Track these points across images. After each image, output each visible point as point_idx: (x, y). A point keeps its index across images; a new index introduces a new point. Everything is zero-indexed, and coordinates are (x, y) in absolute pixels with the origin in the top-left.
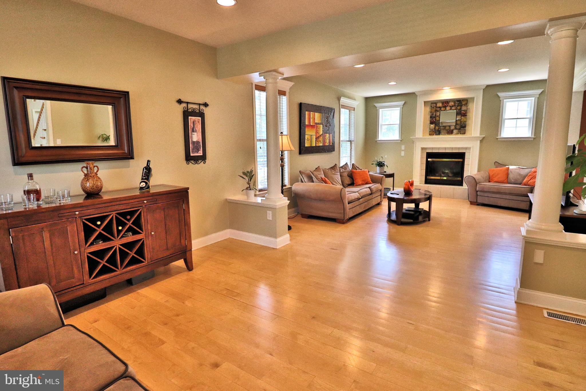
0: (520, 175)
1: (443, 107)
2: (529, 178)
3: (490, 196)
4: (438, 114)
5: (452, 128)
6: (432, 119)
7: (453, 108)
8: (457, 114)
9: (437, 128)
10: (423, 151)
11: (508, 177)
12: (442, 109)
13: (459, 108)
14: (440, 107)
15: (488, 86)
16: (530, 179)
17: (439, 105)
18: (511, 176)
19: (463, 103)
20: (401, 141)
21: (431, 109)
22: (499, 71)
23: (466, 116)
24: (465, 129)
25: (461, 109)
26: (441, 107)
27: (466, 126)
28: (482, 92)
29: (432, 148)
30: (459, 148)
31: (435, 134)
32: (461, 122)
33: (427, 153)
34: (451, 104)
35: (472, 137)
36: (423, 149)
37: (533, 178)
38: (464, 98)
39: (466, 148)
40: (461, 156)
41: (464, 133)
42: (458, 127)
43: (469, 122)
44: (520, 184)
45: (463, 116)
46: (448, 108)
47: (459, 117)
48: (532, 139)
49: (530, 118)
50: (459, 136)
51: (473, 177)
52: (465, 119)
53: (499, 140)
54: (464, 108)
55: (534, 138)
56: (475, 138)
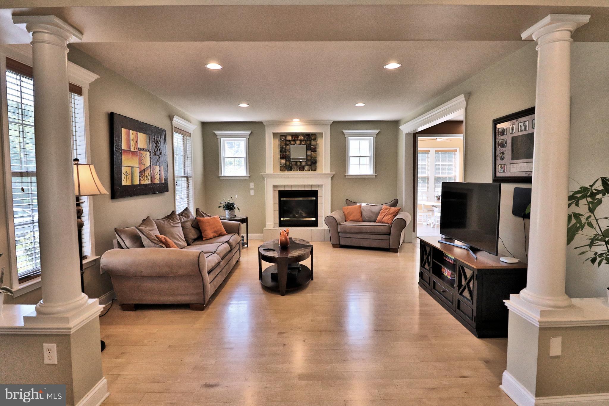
0: (372, 212)
1: (293, 141)
2: (383, 215)
3: (352, 237)
4: (288, 147)
5: (304, 163)
6: (282, 153)
7: (303, 143)
8: (308, 149)
9: (288, 163)
10: (275, 189)
11: (361, 215)
12: (292, 142)
13: (308, 142)
14: (289, 141)
15: (334, 122)
16: (383, 216)
17: (289, 138)
18: (364, 213)
19: (312, 138)
20: (249, 177)
21: (281, 142)
22: (356, 105)
23: (316, 151)
25: (310, 144)
26: (291, 140)
27: (316, 163)
28: (329, 128)
29: (285, 186)
30: (311, 186)
31: (286, 170)
32: (312, 157)
33: (279, 191)
34: (301, 138)
35: (323, 174)
36: (275, 187)
37: (386, 215)
38: (314, 133)
39: (318, 186)
40: (314, 193)
41: (315, 170)
42: (309, 163)
43: (319, 158)
44: (374, 222)
45: (314, 152)
46: (298, 142)
47: (309, 153)
48: (374, 177)
49: (370, 157)
50: (311, 172)
51: (334, 217)
52: (315, 155)
53: (347, 177)
54: (313, 143)
55: (376, 176)
56: (326, 175)
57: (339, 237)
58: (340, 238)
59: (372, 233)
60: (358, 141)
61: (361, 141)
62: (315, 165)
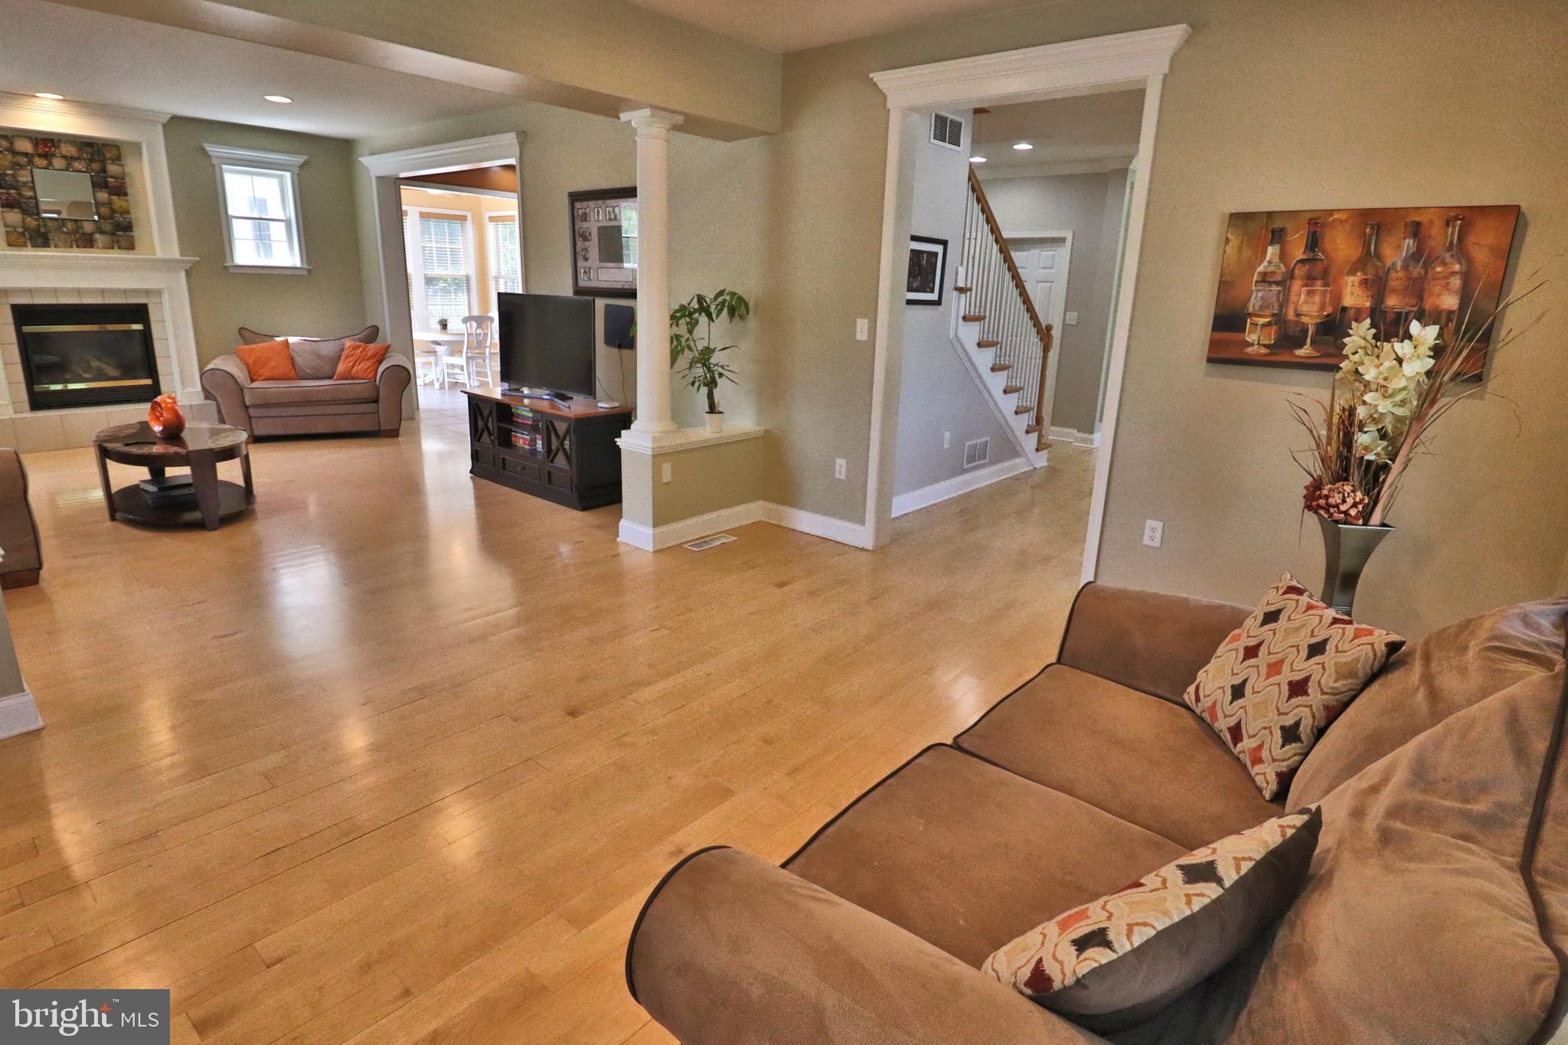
0: (320, 356)
1: (41, 156)
2: (349, 362)
3: (284, 414)
4: (23, 174)
5: (88, 227)
7: (77, 165)
8: (96, 186)
9: (31, 223)
11: (293, 365)
12: (38, 161)
13: (96, 166)
14: (27, 155)
15: (175, 119)
16: (352, 363)
17: (26, 146)
18: (299, 360)
19: (108, 155)
22: (268, 98)
23: (126, 194)
24: (132, 234)
25: (104, 171)
26: (33, 155)
27: (131, 227)
28: (160, 130)
29: (31, 292)
30: (125, 292)
31: (29, 245)
32: (114, 211)
33: (14, 307)
34: (67, 150)
35: (159, 260)
37: (358, 362)
38: (114, 140)
39: (147, 293)
40: (140, 313)
41: (131, 247)
42: (107, 226)
43: (137, 216)
44: (331, 378)
45: (118, 195)
46: (59, 162)
47: (103, 196)
48: (305, 273)
49: (288, 222)
50: (116, 254)
51: (229, 373)
52: (124, 204)
53: (231, 271)
54: (112, 169)
55: (309, 270)
56: (168, 265)
57: (250, 417)
58: (253, 420)
59: (335, 402)
60: (248, 178)
61: (256, 179)
62: (127, 233)
